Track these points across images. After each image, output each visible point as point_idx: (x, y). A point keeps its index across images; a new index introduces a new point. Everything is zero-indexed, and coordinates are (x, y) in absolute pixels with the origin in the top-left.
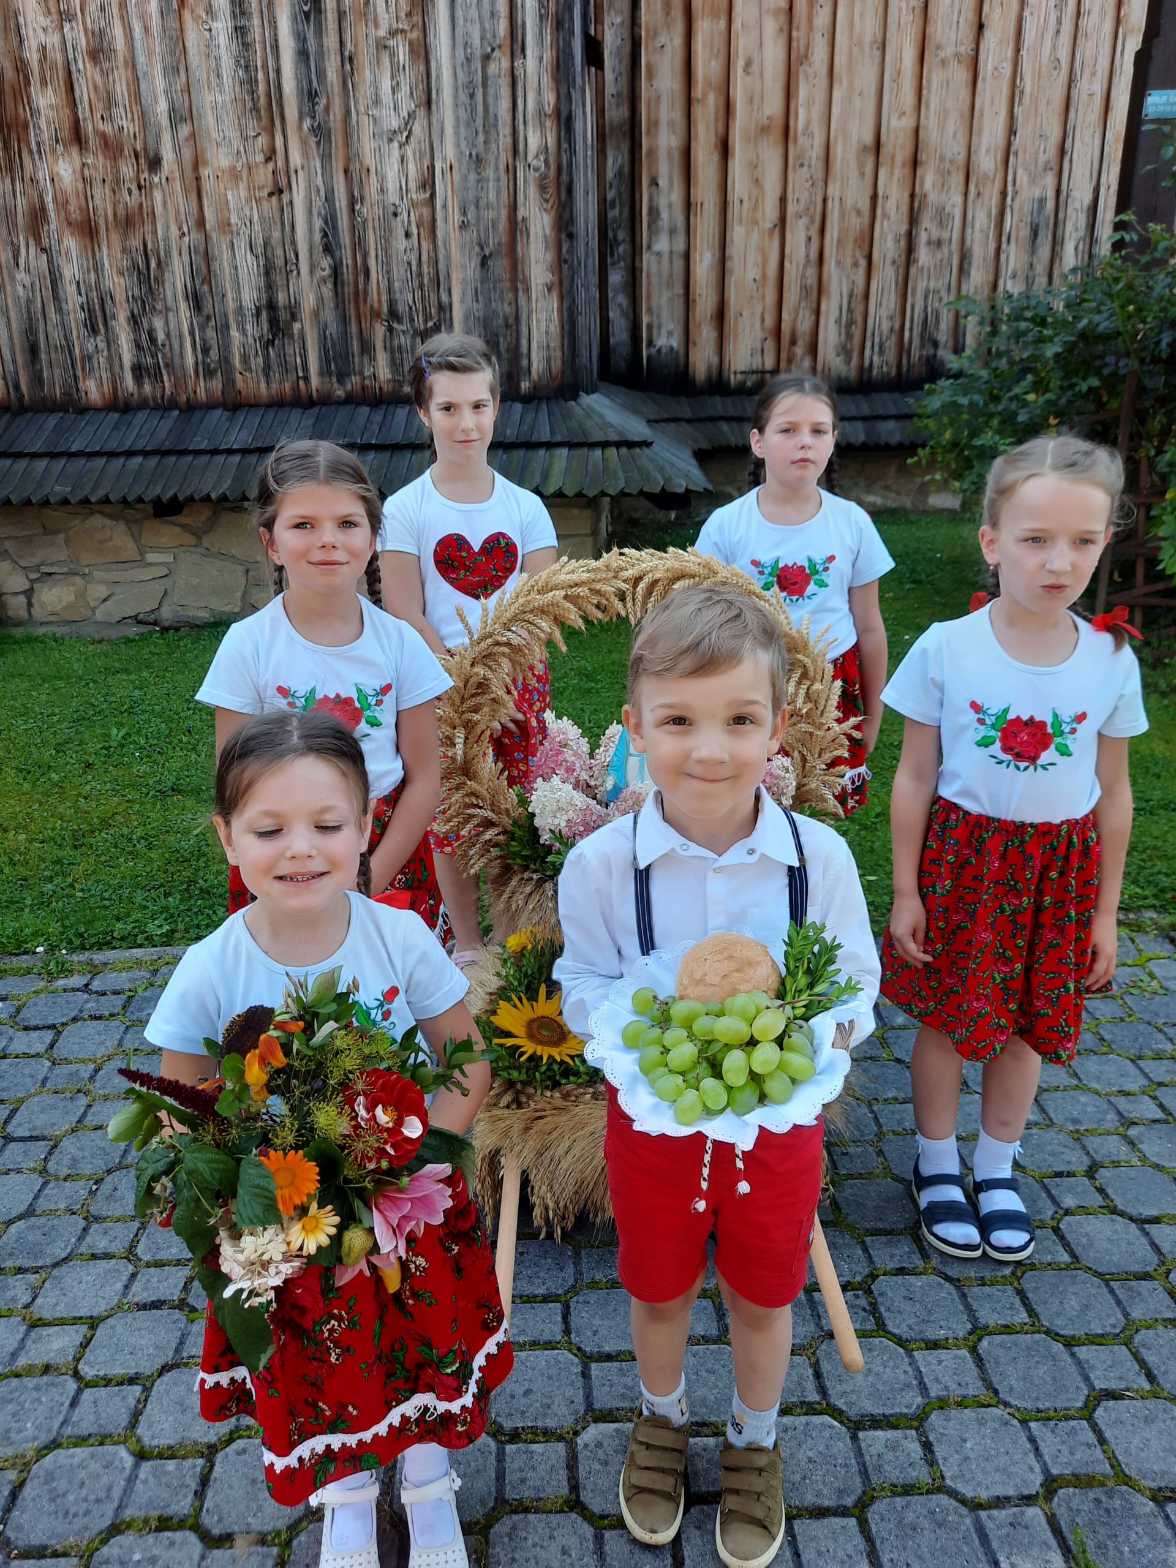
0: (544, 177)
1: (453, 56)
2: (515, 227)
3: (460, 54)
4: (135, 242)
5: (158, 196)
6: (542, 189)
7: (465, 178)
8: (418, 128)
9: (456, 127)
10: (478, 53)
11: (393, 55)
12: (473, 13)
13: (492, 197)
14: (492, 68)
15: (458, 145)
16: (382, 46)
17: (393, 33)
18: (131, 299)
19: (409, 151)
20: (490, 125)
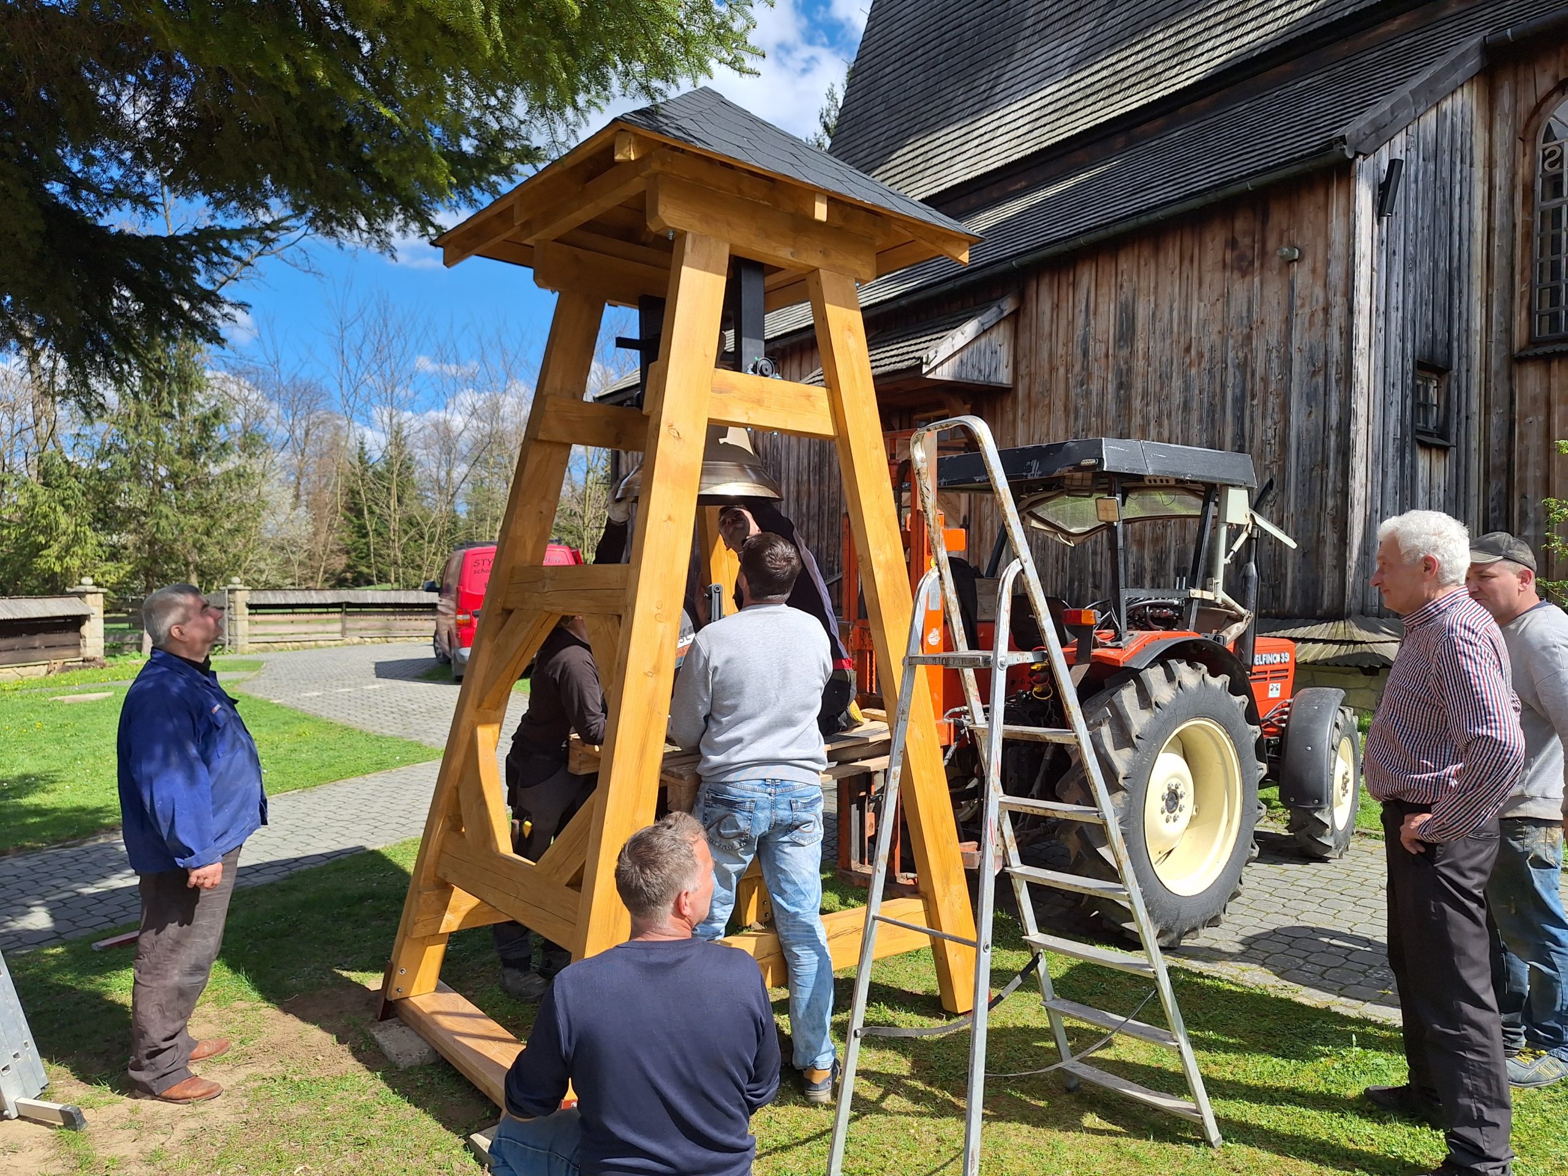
0: (1334, 518)
1: (1297, 470)
2: (1320, 541)
3: (1300, 469)
4: (1158, 548)
5: (1169, 530)
6: (1334, 523)
7: (1297, 519)
8: (1278, 499)
9: (1296, 499)
10: (1308, 468)
11: (1271, 471)
12: (1307, 452)
13: (1310, 527)
14: (1314, 473)
15: (1296, 506)
16: (1267, 467)
17: (1272, 463)
18: (1153, 570)
19: (1274, 509)
20: (1311, 497)
